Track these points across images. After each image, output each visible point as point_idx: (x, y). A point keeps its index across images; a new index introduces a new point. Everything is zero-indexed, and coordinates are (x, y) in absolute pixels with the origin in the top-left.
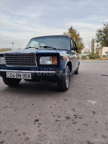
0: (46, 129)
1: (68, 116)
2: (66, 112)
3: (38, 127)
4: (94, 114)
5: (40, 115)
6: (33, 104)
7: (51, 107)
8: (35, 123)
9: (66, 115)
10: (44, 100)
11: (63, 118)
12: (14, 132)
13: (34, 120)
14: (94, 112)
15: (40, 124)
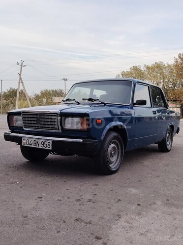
0: (45, 204)
1: (81, 199)
2: (82, 196)
3: (38, 202)
4: (117, 202)
6: (48, 184)
7: (68, 189)
9: (79, 198)
13: (37, 197)
14: (120, 200)
15: (41, 201)
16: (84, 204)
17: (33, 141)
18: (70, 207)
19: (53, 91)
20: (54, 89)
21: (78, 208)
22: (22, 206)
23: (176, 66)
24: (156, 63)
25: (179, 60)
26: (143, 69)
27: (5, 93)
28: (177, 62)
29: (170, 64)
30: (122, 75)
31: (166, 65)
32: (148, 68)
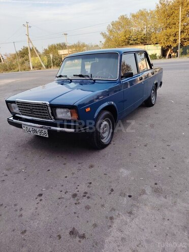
0: (44, 206)
1: (78, 193)
2: (78, 187)
3: (38, 203)
4: (110, 193)
5: (47, 188)
6: (49, 170)
7: (66, 177)
8: (36, 198)
9: (75, 192)
10: (64, 164)
11: (69, 196)
12: (13, 206)
13: (38, 194)
14: (112, 190)
15: (41, 200)
16: (80, 201)
17: (31, 129)
18: (66, 209)
19: (57, 45)
20: (58, 43)
21: (74, 211)
22: (22, 212)
23: (158, 12)
24: (140, 10)
25: (160, 5)
26: (129, 17)
28: (158, 7)
29: (152, 10)
30: (112, 25)
31: (149, 12)
32: (134, 16)
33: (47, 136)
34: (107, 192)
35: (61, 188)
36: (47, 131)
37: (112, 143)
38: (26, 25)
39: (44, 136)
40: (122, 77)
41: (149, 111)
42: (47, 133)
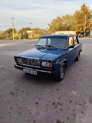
0: (40, 109)
1: (55, 102)
2: (54, 100)
3: (37, 107)
4: (70, 103)
5: (40, 100)
6: (38, 91)
7: (47, 94)
8: (36, 105)
9: (54, 102)
10: (44, 88)
11: (51, 104)
12: (25, 109)
13: (36, 103)
14: (71, 101)
15: (38, 106)
16: (57, 106)
17: (28, 71)
18: (51, 110)
21: (56, 111)
22: (31, 112)
23: (75, 16)
24: (67, 15)
25: (76, 13)
26: (61, 17)
27: (8, 30)
28: (75, 14)
29: (72, 15)
30: (53, 21)
31: (71, 16)
32: (64, 17)
33: (36, 74)
34: (69, 102)
35: (46, 100)
36: (36, 72)
37: (64, 78)
38: (12, 18)
39: (35, 74)
40: (69, 47)
41: (77, 63)
42: (36, 73)
